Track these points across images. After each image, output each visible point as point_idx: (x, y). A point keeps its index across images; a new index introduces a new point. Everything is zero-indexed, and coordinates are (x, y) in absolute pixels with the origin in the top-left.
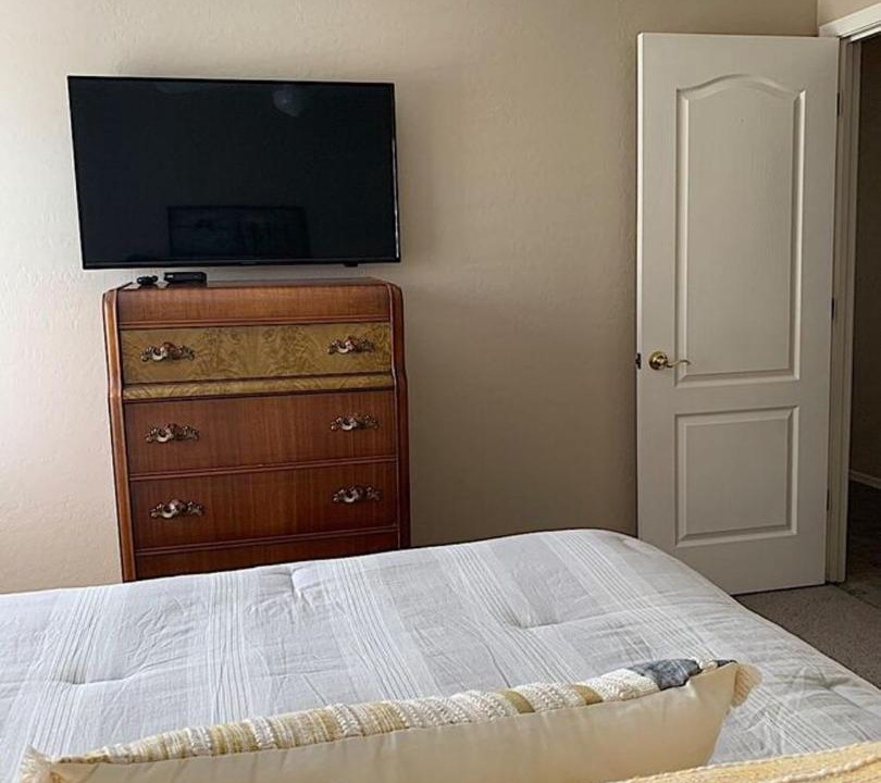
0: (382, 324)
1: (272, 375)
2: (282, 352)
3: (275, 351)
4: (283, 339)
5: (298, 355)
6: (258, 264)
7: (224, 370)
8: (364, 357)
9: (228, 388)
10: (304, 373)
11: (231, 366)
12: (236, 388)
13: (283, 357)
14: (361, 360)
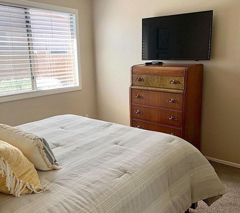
0: (182, 77)
1: (158, 87)
2: (160, 82)
3: (158, 81)
4: (160, 79)
5: (163, 83)
6: (174, 60)
7: (149, 84)
8: (177, 85)
9: (148, 88)
10: (164, 87)
11: (150, 83)
12: (150, 88)
13: (160, 83)
14: (176, 85)
